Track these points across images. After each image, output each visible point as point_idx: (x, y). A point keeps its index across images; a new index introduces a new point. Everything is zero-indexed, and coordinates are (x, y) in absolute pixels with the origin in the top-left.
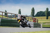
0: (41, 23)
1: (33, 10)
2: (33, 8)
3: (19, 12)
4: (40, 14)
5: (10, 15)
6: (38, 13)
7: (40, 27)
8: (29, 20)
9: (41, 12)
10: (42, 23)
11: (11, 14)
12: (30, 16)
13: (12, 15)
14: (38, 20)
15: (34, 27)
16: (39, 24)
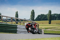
0: (42, 28)
1: (33, 13)
2: (33, 10)
3: (16, 15)
4: (41, 17)
5: (6, 19)
6: (39, 16)
7: (42, 34)
9: (42, 15)
10: (44, 28)
11: (7, 17)
12: (29, 20)
14: (39, 25)
16: (40, 29)
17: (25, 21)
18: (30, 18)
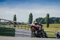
1: (31, 16)
2: (31, 14)
3: (14, 18)
4: (39, 21)
5: (4, 22)
6: (37, 20)
8: (26, 28)
9: (40, 19)
12: (27, 23)
13: (6, 21)
15: (31, 37)
17: (23, 24)
18: (28, 22)
